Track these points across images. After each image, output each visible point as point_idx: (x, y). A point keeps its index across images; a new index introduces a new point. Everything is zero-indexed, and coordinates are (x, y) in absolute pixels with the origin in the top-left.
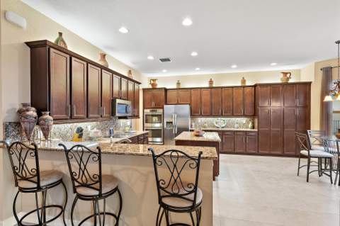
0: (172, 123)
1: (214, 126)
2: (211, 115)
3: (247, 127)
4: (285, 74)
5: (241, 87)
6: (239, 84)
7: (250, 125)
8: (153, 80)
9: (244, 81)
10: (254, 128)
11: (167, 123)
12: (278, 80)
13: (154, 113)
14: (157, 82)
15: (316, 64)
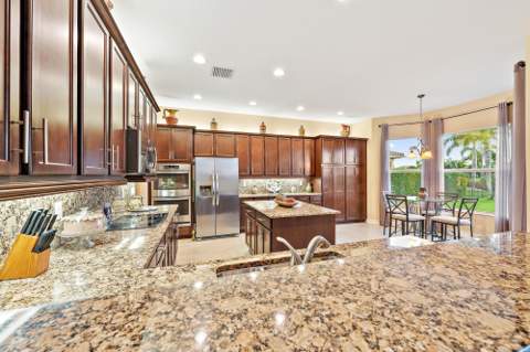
0: (209, 187)
1: (266, 191)
2: (264, 175)
3: (305, 190)
4: (345, 127)
5: (299, 137)
6: (297, 134)
7: (308, 188)
8: (170, 111)
9: (302, 131)
10: (312, 191)
11: (201, 188)
12: (338, 133)
13: (173, 171)
14: (177, 115)
15: (374, 120)
